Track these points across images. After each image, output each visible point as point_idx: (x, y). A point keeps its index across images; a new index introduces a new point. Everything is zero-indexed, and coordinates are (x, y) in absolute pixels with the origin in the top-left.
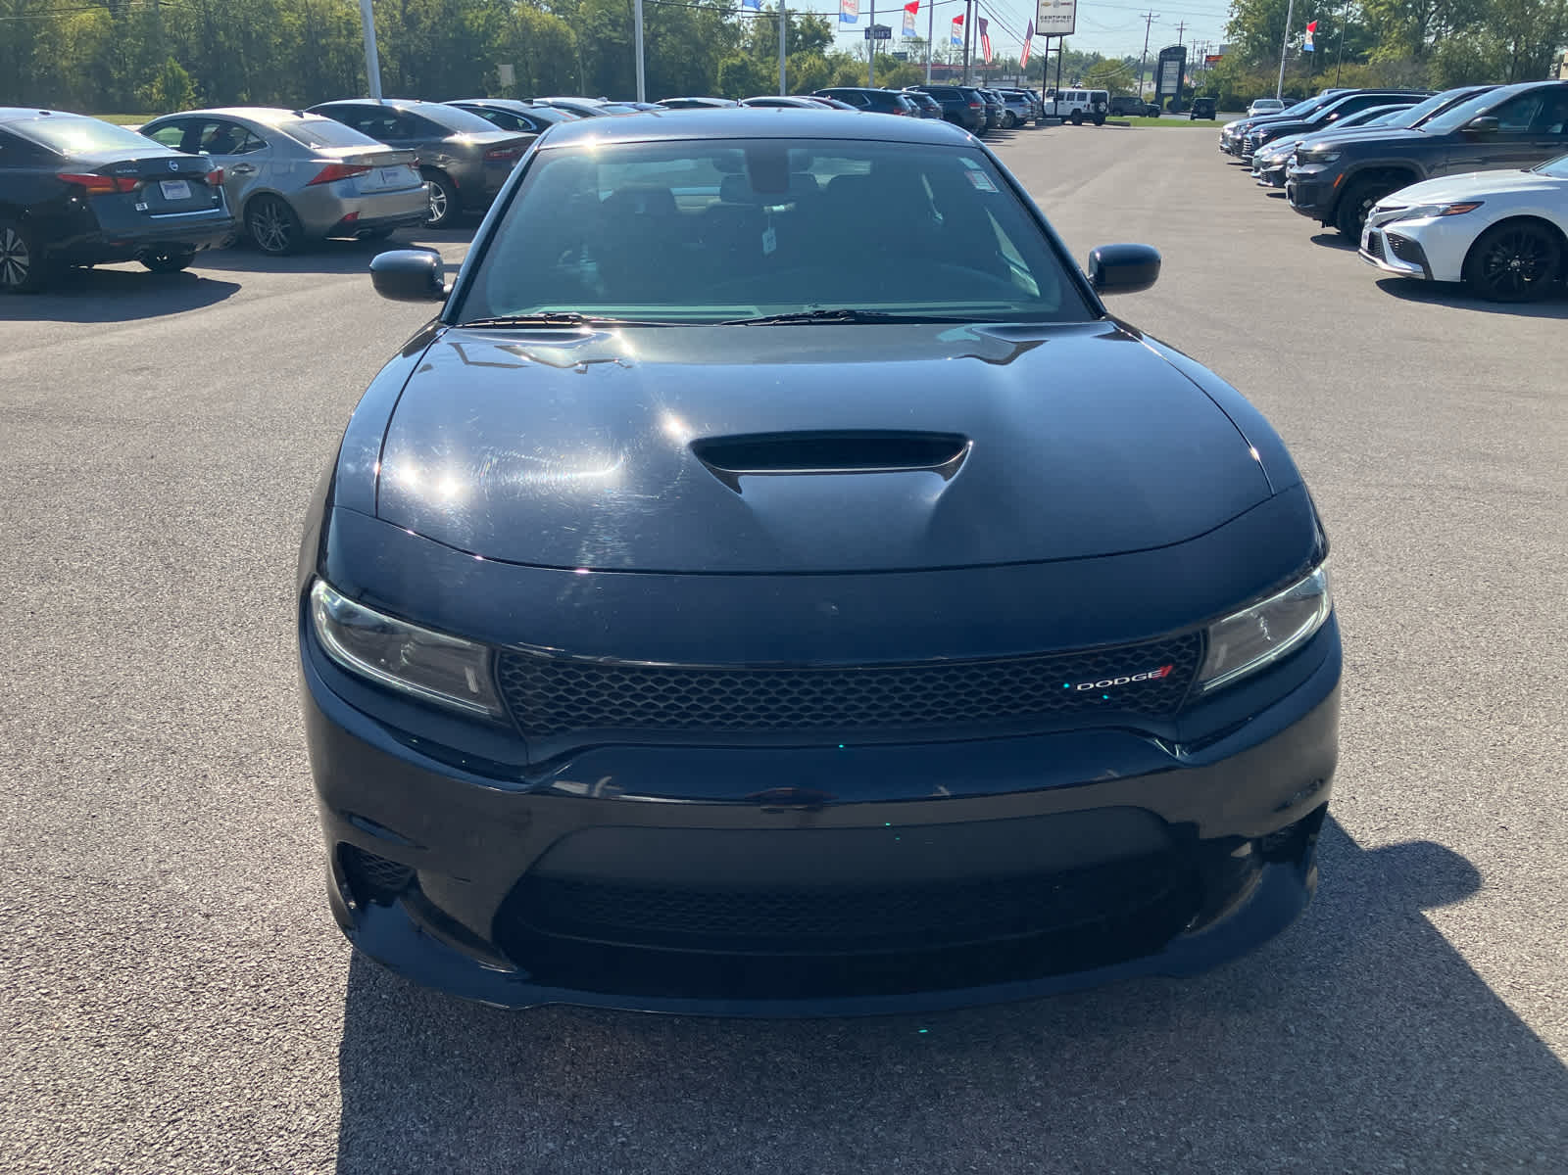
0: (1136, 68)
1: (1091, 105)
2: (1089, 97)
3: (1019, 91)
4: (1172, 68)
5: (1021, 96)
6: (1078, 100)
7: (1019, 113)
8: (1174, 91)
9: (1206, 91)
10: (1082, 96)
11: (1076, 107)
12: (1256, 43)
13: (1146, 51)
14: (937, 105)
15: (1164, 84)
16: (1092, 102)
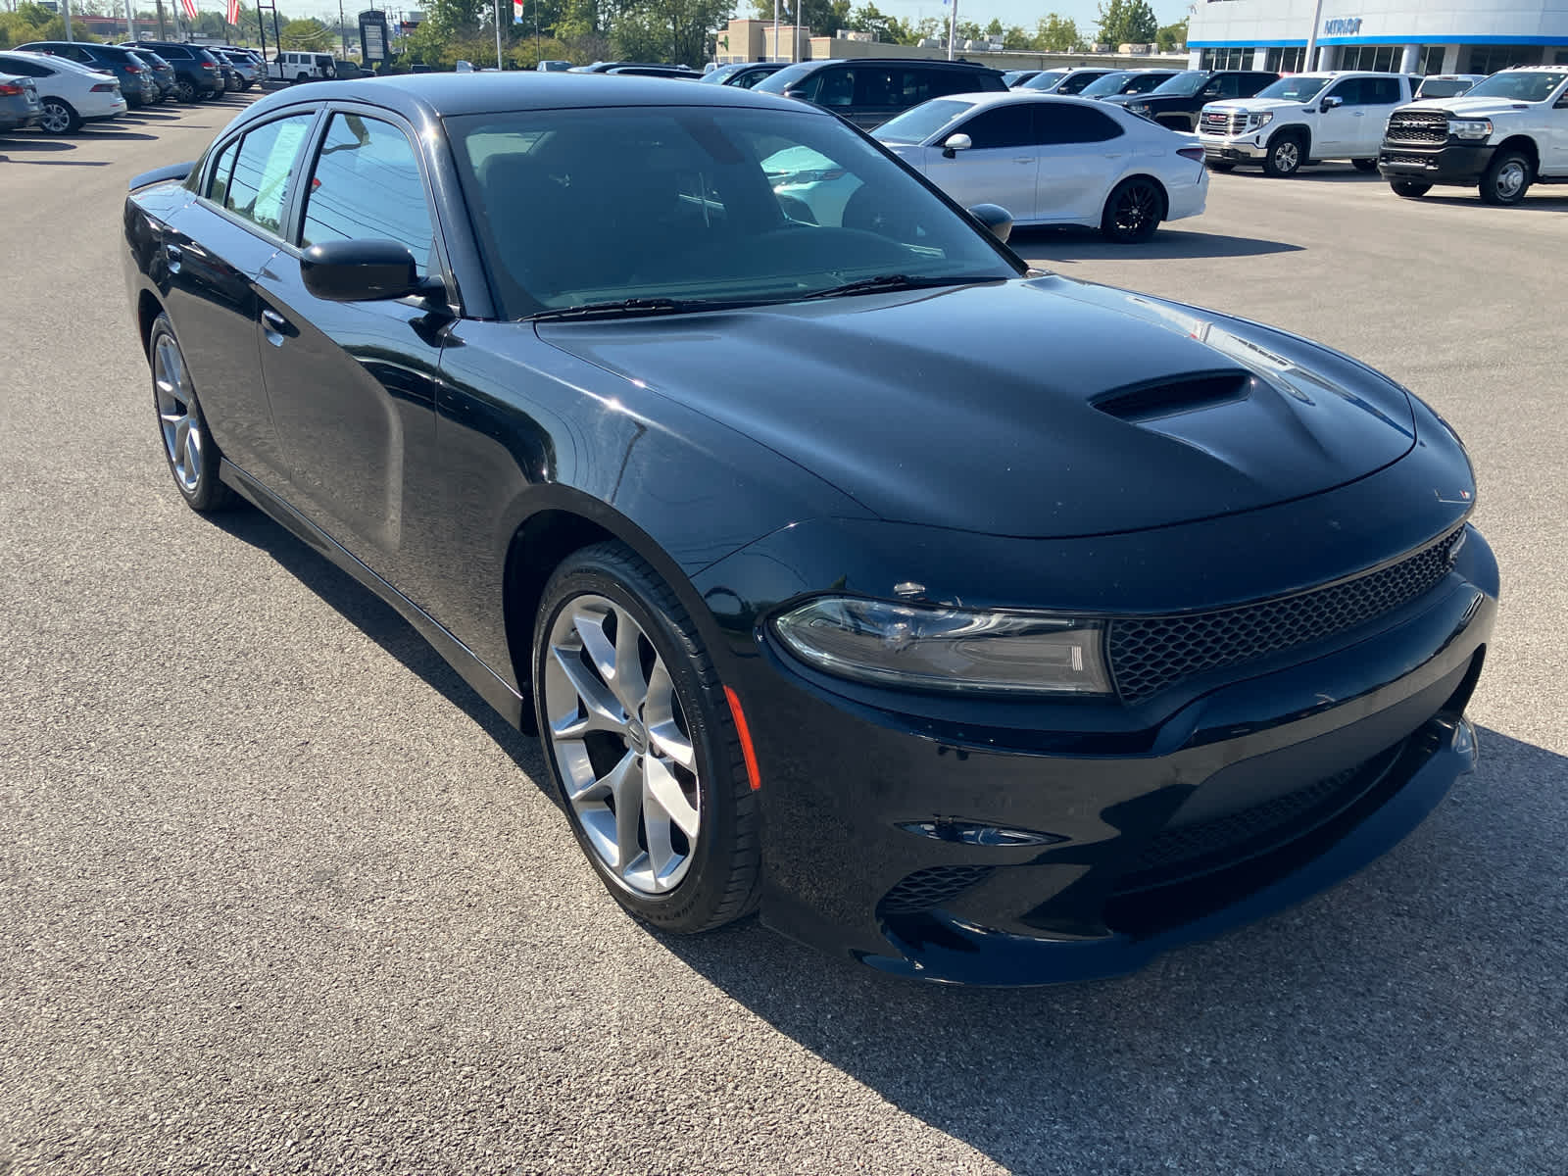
0: (342, 30)
1: (318, 68)
2: (313, 60)
3: (241, 51)
4: (373, 32)
5: (245, 56)
6: (302, 62)
7: (247, 75)
8: (381, 56)
9: (410, 58)
10: (306, 59)
11: (302, 71)
12: (448, 12)
13: (342, 13)
14: (167, 64)
15: (369, 48)
16: (318, 65)
